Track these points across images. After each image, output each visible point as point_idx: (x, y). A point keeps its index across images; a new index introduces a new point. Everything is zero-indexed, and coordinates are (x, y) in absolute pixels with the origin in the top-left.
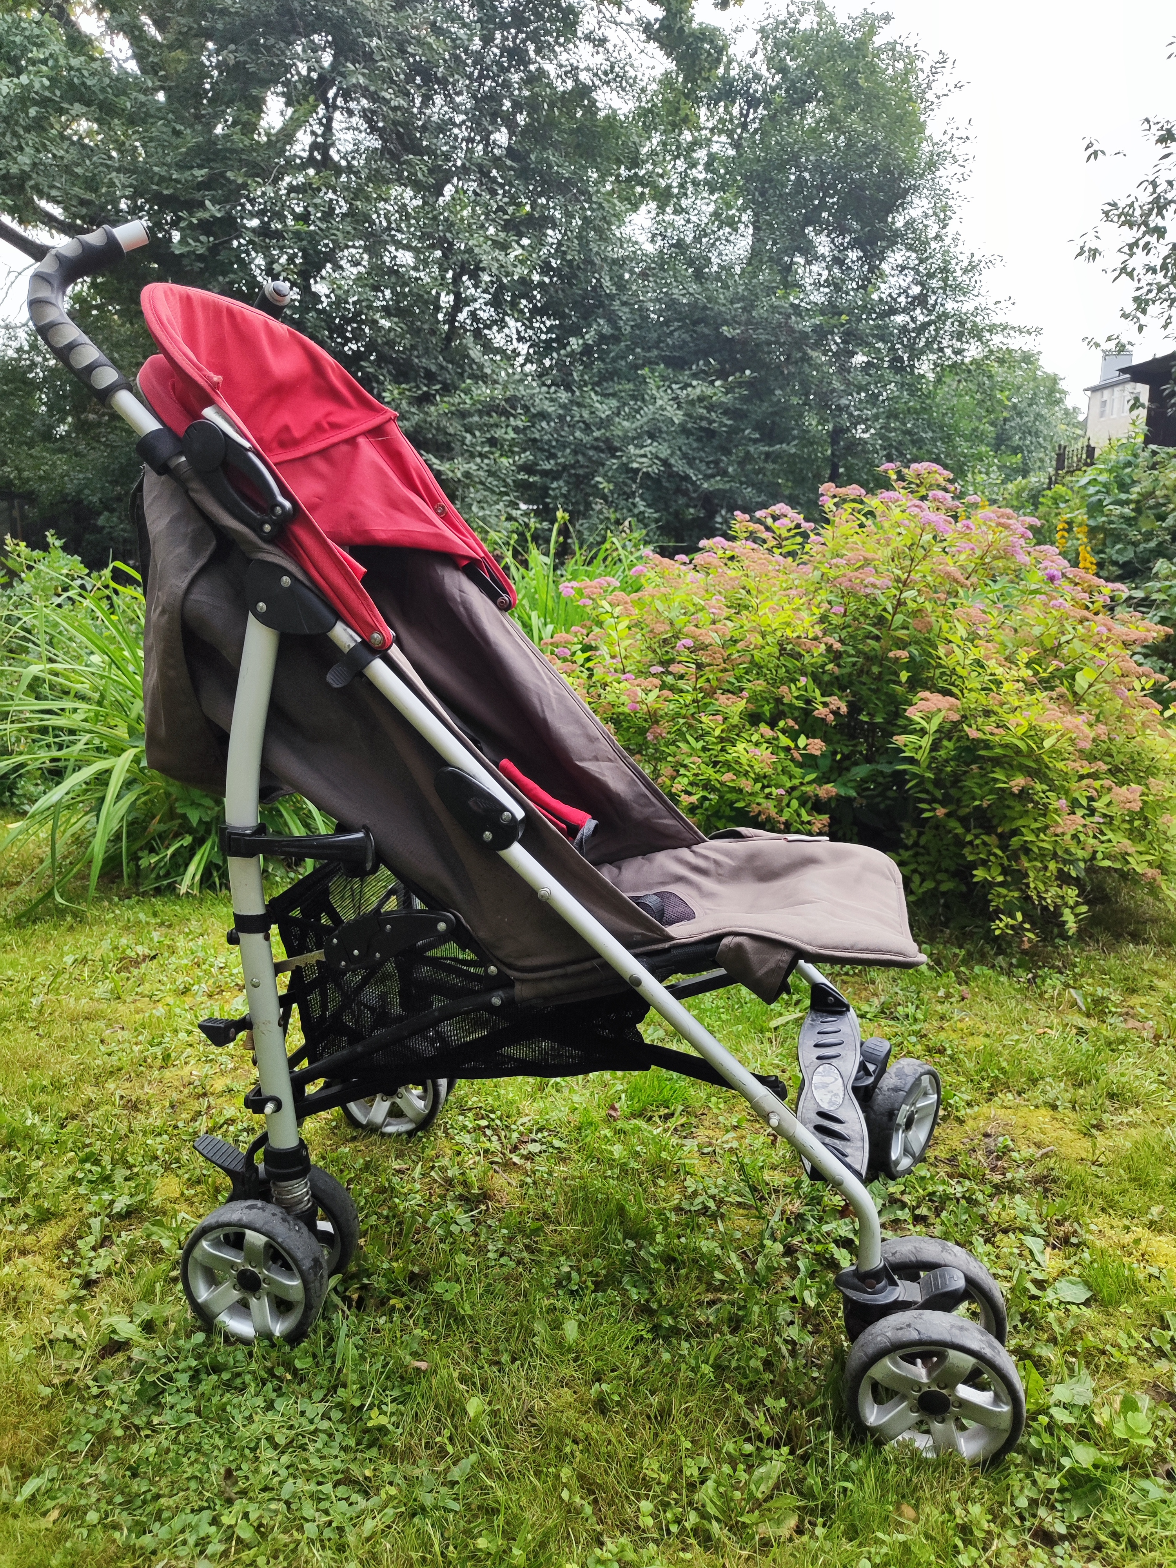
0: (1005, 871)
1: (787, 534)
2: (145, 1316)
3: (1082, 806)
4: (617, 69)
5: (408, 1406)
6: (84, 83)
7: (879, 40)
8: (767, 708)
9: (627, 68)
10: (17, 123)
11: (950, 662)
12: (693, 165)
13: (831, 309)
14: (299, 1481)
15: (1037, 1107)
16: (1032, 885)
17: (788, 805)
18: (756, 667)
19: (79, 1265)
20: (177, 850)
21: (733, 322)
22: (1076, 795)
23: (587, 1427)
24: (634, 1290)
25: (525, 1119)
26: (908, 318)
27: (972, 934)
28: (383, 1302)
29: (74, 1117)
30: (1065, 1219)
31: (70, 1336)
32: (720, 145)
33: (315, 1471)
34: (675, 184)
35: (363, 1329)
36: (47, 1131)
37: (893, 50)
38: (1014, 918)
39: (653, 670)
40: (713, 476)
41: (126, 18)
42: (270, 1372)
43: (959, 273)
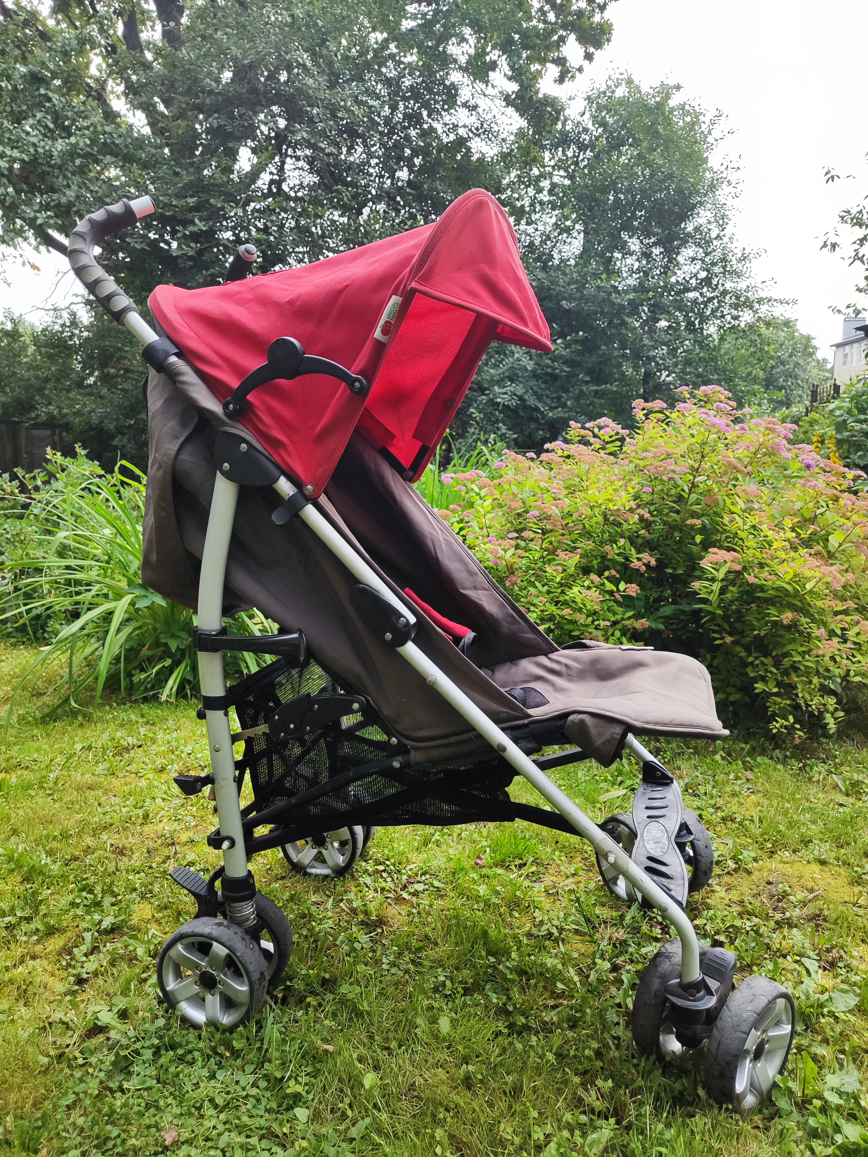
0: (778, 685)
1: (608, 439)
2: (121, 1006)
3: (837, 635)
4: (485, 126)
5: (318, 1079)
6: (113, 143)
7: (673, 102)
8: (595, 562)
9: (492, 125)
10: (67, 169)
11: (733, 528)
12: (540, 191)
13: (641, 288)
14: (233, 1134)
15: (809, 862)
16: (800, 695)
17: (613, 635)
18: (587, 534)
19: (74, 967)
20: (160, 669)
21: (570, 298)
22: (832, 626)
23: (456, 1098)
24: (495, 995)
25: (412, 866)
26: (697, 294)
27: (755, 733)
28: (301, 1000)
29: (76, 859)
30: (833, 948)
31: (65, 1019)
32: (559, 177)
33: (246, 1126)
34: (527, 204)
35: (285, 1019)
36: (55, 868)
37: (683, 109)
38: (787, 720)
39: (511, 535)
40: (556, 408)
41: (144, 99)
42: (214, 1050)
43: (734, 262)
